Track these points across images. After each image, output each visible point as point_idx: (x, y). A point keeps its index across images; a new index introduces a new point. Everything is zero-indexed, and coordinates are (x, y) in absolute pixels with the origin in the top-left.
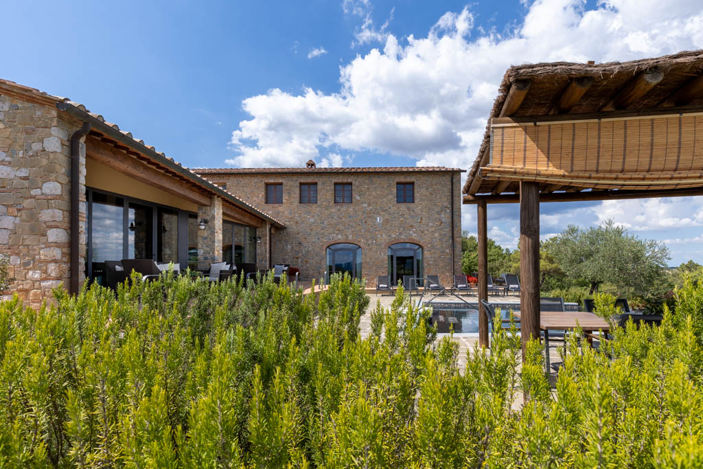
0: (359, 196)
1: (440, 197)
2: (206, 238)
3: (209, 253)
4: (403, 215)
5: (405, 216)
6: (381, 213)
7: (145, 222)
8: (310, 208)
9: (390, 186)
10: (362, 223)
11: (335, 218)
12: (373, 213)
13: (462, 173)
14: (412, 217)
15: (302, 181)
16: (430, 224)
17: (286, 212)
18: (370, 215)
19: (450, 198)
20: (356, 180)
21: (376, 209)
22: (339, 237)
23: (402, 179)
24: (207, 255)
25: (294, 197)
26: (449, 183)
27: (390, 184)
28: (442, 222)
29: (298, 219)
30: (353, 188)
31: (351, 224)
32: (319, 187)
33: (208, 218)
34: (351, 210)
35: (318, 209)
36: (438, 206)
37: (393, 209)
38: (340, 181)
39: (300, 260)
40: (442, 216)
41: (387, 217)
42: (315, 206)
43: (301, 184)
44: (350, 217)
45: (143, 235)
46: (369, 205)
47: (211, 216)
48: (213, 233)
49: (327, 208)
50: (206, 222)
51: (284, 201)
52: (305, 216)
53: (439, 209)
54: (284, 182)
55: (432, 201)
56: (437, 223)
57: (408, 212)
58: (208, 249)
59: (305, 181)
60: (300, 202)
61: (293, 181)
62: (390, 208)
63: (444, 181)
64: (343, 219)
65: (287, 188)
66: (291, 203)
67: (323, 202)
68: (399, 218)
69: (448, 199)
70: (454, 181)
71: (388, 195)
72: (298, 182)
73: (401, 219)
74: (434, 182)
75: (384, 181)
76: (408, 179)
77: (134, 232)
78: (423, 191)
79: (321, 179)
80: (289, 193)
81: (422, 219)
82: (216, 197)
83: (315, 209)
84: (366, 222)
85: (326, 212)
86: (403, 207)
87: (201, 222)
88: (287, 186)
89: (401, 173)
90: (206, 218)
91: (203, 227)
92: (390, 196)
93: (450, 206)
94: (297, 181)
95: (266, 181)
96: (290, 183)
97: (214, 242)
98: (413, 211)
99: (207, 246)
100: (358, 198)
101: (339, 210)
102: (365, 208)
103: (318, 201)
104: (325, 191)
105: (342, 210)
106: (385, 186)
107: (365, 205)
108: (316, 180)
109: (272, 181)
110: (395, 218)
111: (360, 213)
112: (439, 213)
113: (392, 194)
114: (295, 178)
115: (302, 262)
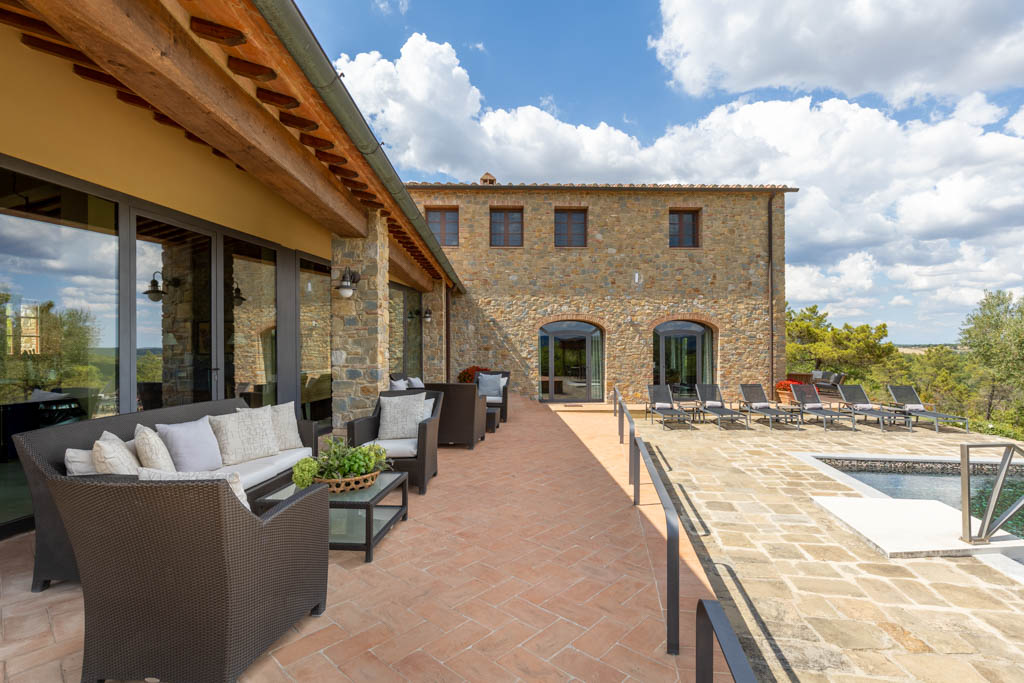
0: (601, 233)
1: (749, 238)
2: (352, 321)
3: (362, 360)
4: (680, 269)
5: (685, 271)
6: (642, 266)
7: (189, 279)
8: (510, 256)
9: (657, 214)
10: (606, 284)
11: (557, 273)
12: (628, 266)
13: (786, 194)
14: (698, 273)
15: (495, 204)
16: (731, 287)
17: (465, 262)
18: (621, 269)
19: (765, 239)
20: (595, 204)
21: (632, 258)
22: (565, 308)
23: (680, 203)
24: (358, 366)
25: (480, 235)
26: (764, 212)
27: (657, 212)
28: (750, 283)
29: (489, 275)
30: (590, 217)
31: (585, 285)
32: (527, 215)
33: (359, 269)
34: (586, 258)
35: (525, 257)
36: (744, 254)
37: (664, 259)
38: (567, 205)
39: (491, 352)
40: (751, 271)
41: (652, 272)
42: (519, 251)
43: (493, 210)
44: (584, 272)
45: (184, 310)
46: (619, 250)
47: (366, 263)
48: (372, 309)
49: (542, 255)
50: (354, 278)
51: (461, 241)
52: (502, 269)
53: (744, 259)
54: (461, 206)
55: (733, 244)
56: (742, 285)
57: (690, 265)
58: (360, 350)
59: (500, 204)
60: (491, 245)
61: (477, 203)
62: (657, 256)
63: (753, 207)
64: (572, 276)
65: (468, 216)
66: (475, 246)
67: (536, 243)
68: (674, 276)
69: (761, 241)
70: (773, 208)
71: (654, 232)
72: (488, 206)
73: (679, 277)
74: (738, 208)
75: (647, 205)
76: (691, 204)
77: (160, 304)
78: (718, 226)
79: (530, 201)
80: (471, 226)
81: (714, 277)
82: (378, 213)
83: (519, 256)
84: (613, 283)
85: (541, 262)
86: (681, 254)
87: (344, 279)
88: (466, 212)
89: (678, 191)
90: (353, 269)
91: (348, 293)
92: (658, 235)
93: (765, 254)
94: (485, 203)
95: (428, 203)
96: (472, 207)
97: (375, 331)
98: (699, 263)
99: (357, 343)
100: (599, 237)
101: (564, 260)
102: (612, 255)
103: (525, 242)
104: (539, 223)
105: (570, 258)
106: (649, 215)
107: (612, 251)
108: (522, 203)
109: (438, 203)
110: (666, 274)
111: (602, 266)
112: (745, 267)
113: (661, 231)
114: (481, 198)
115: (495, 357)
